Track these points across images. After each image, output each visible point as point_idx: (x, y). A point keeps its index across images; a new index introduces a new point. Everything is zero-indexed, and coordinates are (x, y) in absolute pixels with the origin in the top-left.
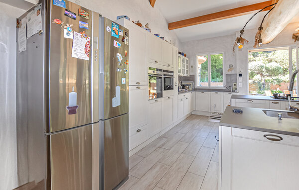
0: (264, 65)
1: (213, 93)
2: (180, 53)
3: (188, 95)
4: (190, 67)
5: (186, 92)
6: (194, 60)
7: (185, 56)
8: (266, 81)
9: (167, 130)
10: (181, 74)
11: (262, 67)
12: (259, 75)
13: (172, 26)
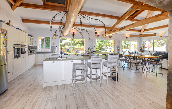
0: (69, 42)
1: (46, 54)
2: (29, 35)
3: (34, 55)
4: (35, 42)
5: (32, 54)
6: (37, 39)
7: (32, 36)
8: (69, 48)
9: (23, 72)
10: (30, 46)
11: (68, 42)
12: (67, 46)
13: (24, 20)
